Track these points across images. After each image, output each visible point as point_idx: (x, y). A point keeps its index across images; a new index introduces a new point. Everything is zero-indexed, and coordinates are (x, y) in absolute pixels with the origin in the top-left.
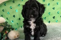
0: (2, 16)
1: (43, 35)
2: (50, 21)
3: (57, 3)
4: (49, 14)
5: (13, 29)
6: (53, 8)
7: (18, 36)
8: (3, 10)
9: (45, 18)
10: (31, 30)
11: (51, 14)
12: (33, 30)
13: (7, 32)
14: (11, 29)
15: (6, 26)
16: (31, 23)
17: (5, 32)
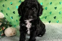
0: (2, 11)
1: (40, 35)
2: (50, 21)
3: (60, 3)
4: (50, 14)
5: (11, 26)
6: (55, 8)
7: (14, 34)
8: (3, 6)
9: (46, 17)
10: (27, 29)
11: (52, 13)
12: (28, 29)
13: (4, 28)
14: (8, 26)
15: (4, 22)
16: (27, 22)
17: (2, 28)
